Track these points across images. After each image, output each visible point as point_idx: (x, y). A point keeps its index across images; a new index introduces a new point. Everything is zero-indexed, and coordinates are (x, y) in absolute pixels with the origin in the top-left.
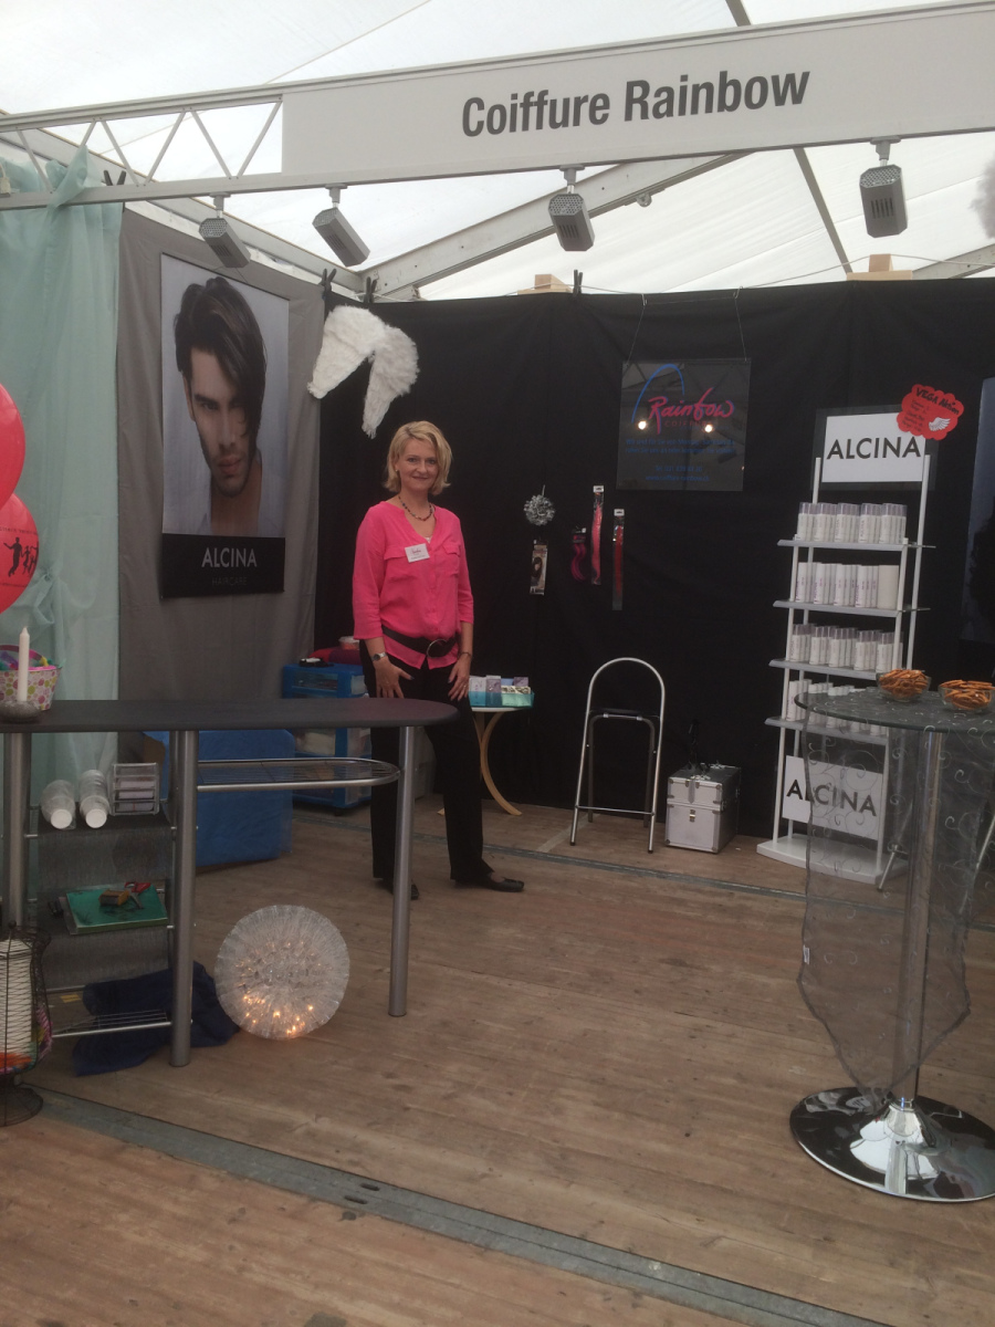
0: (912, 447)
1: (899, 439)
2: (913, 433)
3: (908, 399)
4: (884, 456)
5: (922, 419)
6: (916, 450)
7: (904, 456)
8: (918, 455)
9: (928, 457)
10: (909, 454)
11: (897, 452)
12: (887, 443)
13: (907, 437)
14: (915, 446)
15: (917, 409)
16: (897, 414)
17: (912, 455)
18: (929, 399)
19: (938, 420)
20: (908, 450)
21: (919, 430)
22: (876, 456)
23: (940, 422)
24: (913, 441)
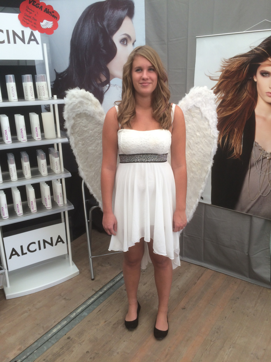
0: (33, 38)
1: (23, 32)
2: (31, 28)
3: (23, 5)
4: (15, 42)
5: (36, 20)
6: (35, 40)
7: (29, 43)
8: (38, 43)
9: (45, 45)
10: (31, 42)
11: (23, 40)
12: (15, 34)
13: (28, 31)
14: (34, 37)
15: (31, 13)
16: (18, 14)
17: (33, 43)
18: (37, 7)
19: (45, 21)
20: (30, 40)
21: (35, 27)
22: (9, 42)
23: (47, 23)
24: (32, 34)
